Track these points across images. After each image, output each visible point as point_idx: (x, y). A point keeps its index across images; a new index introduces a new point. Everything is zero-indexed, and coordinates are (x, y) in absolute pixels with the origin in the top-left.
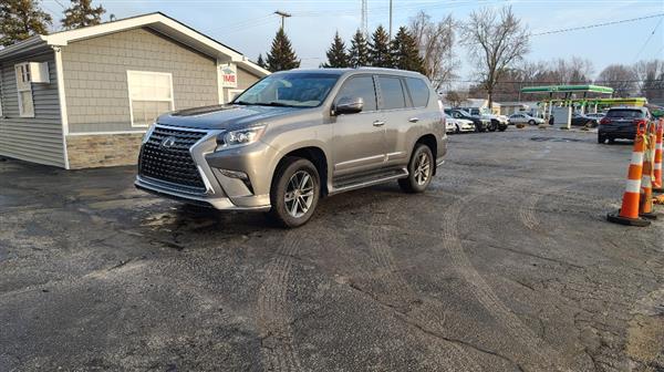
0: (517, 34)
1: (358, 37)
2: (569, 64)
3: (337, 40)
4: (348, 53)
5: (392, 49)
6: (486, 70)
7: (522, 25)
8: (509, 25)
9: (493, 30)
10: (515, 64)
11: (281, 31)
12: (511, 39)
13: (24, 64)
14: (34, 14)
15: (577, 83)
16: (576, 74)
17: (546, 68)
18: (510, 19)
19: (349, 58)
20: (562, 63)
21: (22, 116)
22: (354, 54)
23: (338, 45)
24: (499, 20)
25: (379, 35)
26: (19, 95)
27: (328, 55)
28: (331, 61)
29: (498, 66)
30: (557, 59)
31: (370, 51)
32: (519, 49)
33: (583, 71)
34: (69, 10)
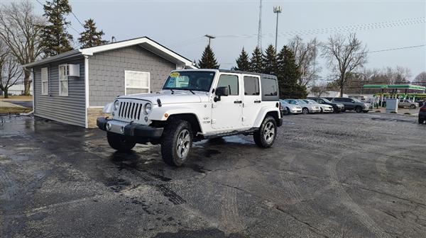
0: (360, 51)
1: (257, 51)
2: (394, 70)
3: (243, 53)
4: (250, 61)
5: (278, 59)
6: (339, 73)
7: (362, 46)
8: (354, 45)
9: (343, 48)
10: (359, 70)
11: (209, 47)
12: (355, 54)
13: (66, 65)
14: (64, 35)
15: (399, 83)
16: (399, 77)
17: (379, 73)
18: (354, 41)
19: (250, 64)
20: (390, 70)
21: (60, 95)
22: (253, 61)
23: (244, 56)
24: (347, 43)
25: (270, 50)
26: (60, 83)
27: (238, 62)
28: (239, 66)
29: (347, 71)
30: (386, 68)
31: (264, 60)
32: (361, 60)
33: (404, 75)
34: (83, 33)
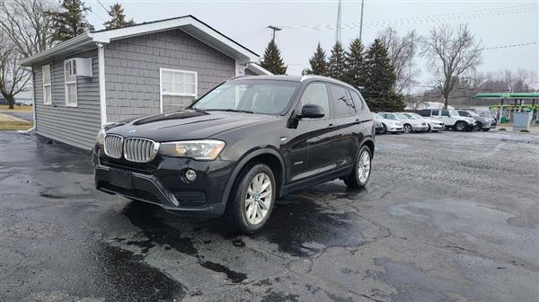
0: (471, 48)
1: (338, 48)
2: (515, 74)
3: (319, 50)
4: (327, 61)
5: (367, 57)
6: (443, 77)
7: (476, 41)
8: (465, 40)
9: (450, 45)
10: (468, 73)
11: (273, 41)
12: (466, 52)
13: (72, 60)
15: (521, 91)
16: (520, 83)
17: (494, 78)
18: (465, 35)
19: (328, 65)
20: (508, 74)
21: (67, 105)
22: (332, 61)
23: (320, 54)
24: (456, 36)
25: (356, 46)
26: (66, 87)
27: (311, 62)
28: (313, 68)
29: (453, 74)
30: (503, 70)
31: (347, 59)
32: (472, 62)
33: (526, 81)
